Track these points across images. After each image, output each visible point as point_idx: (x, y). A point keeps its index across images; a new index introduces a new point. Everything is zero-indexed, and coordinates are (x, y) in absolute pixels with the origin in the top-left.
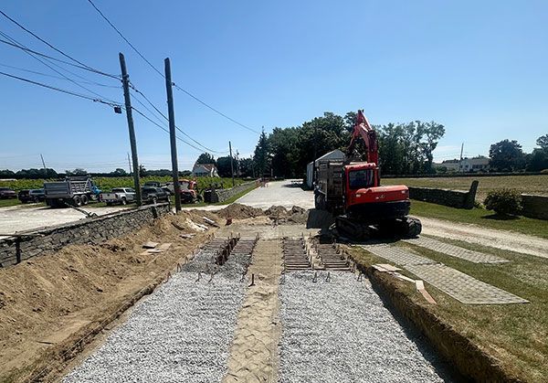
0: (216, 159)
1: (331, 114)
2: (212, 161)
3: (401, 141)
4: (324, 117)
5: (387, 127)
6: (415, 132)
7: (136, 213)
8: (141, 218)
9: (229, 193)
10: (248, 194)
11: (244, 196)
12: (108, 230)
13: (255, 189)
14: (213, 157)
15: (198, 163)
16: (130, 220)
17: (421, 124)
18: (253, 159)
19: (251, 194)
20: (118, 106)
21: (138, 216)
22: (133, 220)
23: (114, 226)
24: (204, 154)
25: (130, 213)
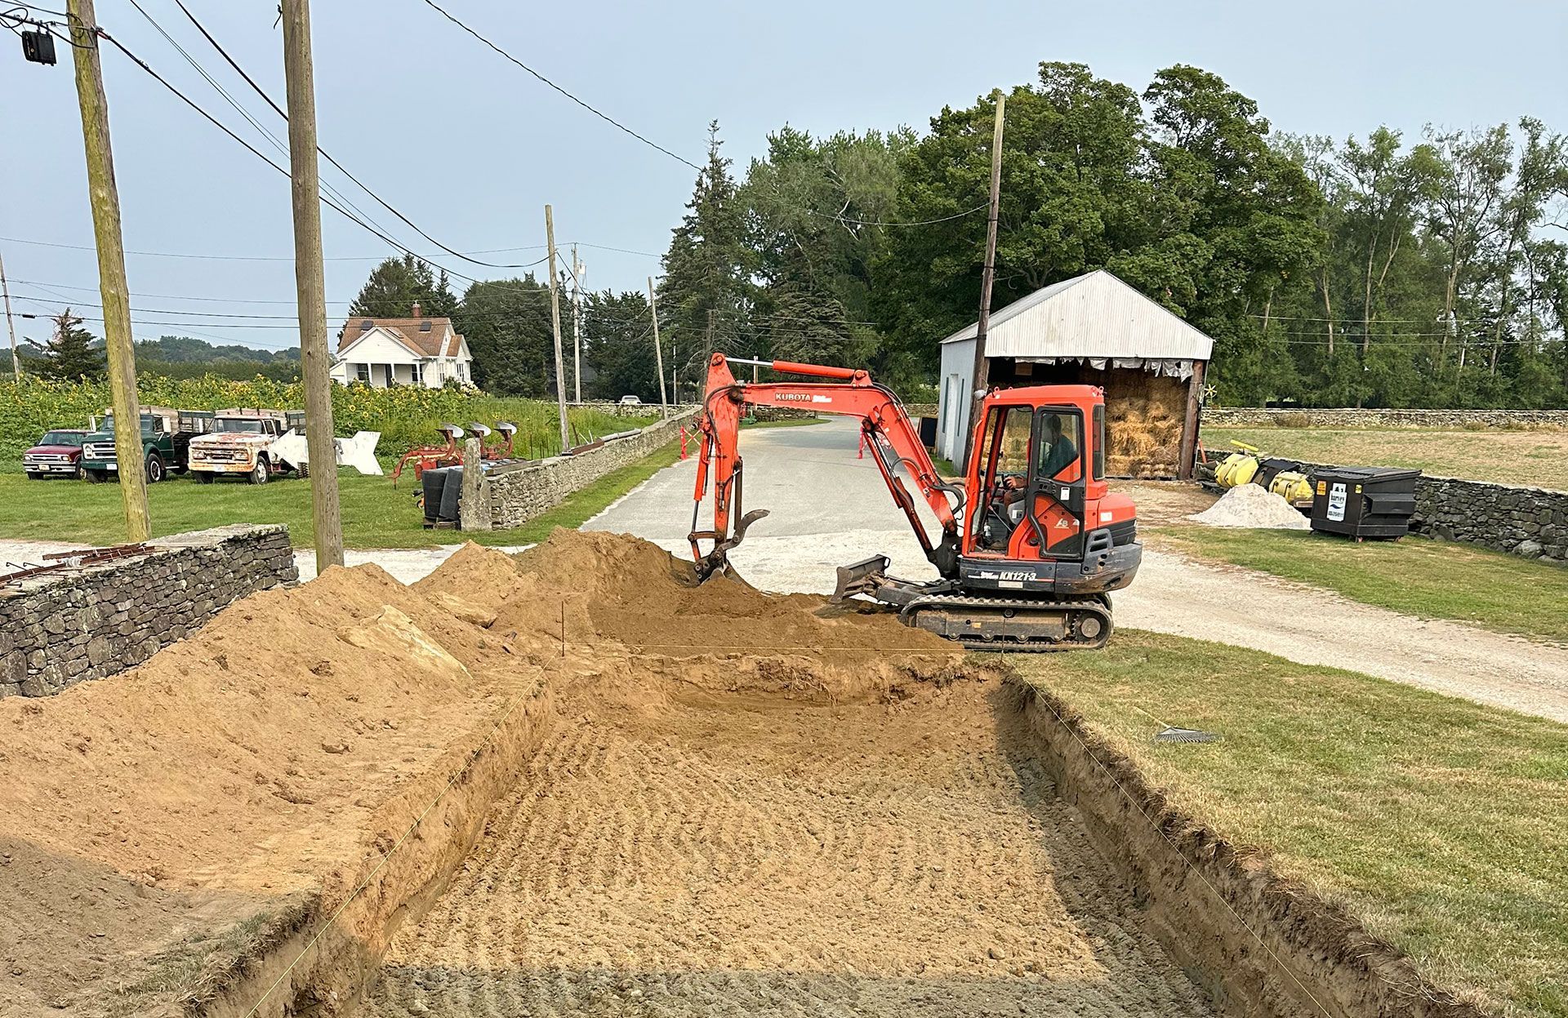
0: (458, 290)
1: (1080, 76)
2: (438, 305)
3: (1436, 226)
4: (1037, 86)
5: (1366, 148)
6: (1509, 184)
7: (137, 573)
8: (161, 596)
9: (547, 482)
10: (640, 488)
11: (619, 501)
12: (27, 651)
13: (675, 465)
14: (443, 280)
15: (363, 314)
16: (114, 604)
17: (1543, 143)
18: (656, 297)
19: (656, 493)
20: (40, 25)
21: (149, 586)
22: (128, 604)
23: (48, 632)
24: (397, 264)
25: (112, 573)
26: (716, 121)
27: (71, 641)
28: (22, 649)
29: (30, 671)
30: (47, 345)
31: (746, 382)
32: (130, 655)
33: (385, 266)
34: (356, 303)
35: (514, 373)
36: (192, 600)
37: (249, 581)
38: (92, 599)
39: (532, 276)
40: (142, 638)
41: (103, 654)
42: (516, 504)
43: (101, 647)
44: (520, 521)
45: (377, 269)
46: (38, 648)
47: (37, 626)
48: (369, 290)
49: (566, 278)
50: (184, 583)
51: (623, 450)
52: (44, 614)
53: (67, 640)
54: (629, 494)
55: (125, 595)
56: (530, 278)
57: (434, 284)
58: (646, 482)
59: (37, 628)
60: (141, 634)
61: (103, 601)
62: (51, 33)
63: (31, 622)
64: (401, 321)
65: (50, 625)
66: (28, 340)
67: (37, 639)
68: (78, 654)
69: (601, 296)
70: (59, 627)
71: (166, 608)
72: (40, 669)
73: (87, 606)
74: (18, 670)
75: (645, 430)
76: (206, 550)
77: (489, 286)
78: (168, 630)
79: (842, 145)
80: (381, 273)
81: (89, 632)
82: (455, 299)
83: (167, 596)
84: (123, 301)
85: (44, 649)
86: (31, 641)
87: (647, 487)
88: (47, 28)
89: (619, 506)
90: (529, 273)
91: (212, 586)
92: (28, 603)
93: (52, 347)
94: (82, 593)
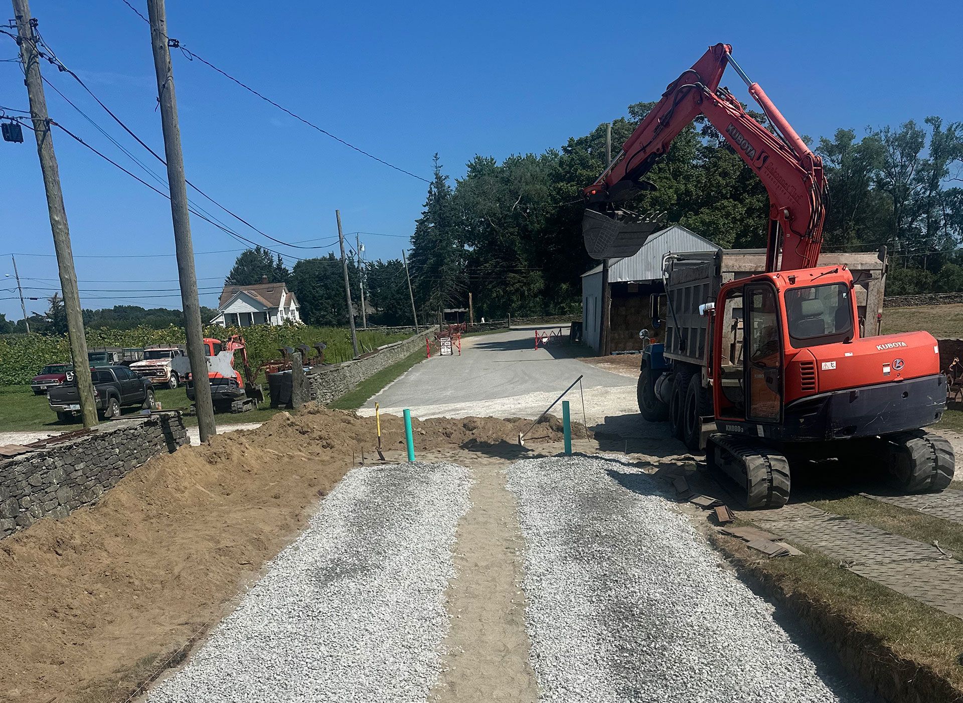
0: (289, 266)
2: (278, 275)
3: (881, 184)
4: (629, 119)
5: (834, 141)
6: (924, 154)
7: (87, 446)
8: (103, 459)
9: (345, 377)
10: (403, 377)
11: (389, 385)
12: (18, 498)
13: (424, 361)
14: (280, 260)
15: (233, 284)
16: (73, 466)
17: (943, 129)
18: (408, 262)
19: (412, 379)
20: (12, 119)
21: (95, 454)
22: (82, 465)
23: (31, 485)
24: (251, 252)
25: (71, 447)
26: (437, 154)
27: (46, 490)
28: (15, 497)
29: (20, 510)
30: (45, 315)
31: (465, 309)
32: (84, 496)
33: (245, 254)
34: (228, 278)
35: (325, 313)
36: (123, 461)
37: (159, 447)
38: (59, 463)
39: (333, 254)
40: (92, 485)
41: (67, 497)
42: (326, 391)
43: (65, 493)
44: (329, 401)
45: (240, 256)
46: (25, 496)
47: (24, 482)
48: (236, 270)
49: (354, 254)
50: (117, 450)
51: (392, 354)
52: (28, 474)
53: (44, 489)
54: (395, 381)
55: (80, 460)
56: (332, 256)
57: (275, 263)
58: (406, 373)
59: (24, 483)
60: (91, 483)
61: (66, 464)
62: (20, 124)
63: (20, 480)
64: (256, 286)
65: (32, 480)
66: (34, 313)
67: (24, 490)
68: (51, 497)
69: (376, 264)
70: (39, 482)
71: (106, 466)
72: (27, 508)
73: (56, 468)
74: (13, 510)
75: (405, 342)
76: (130, 429)
77: (308, 262)
78: (108, 480)
79: (514, 163)
80: (242, 259)
81: (58, 484)
82: (288, 271)
83: (107, 459)
84: (73, 282)
85: (29, 496)
86: (20, 492)
87: (407, 376)
88: (17, 121)
89: (390, 388)
90: (331, 253)
91: (135, 451)
92: (18, 468)
93: (48, 316)
94: (52, 460)
